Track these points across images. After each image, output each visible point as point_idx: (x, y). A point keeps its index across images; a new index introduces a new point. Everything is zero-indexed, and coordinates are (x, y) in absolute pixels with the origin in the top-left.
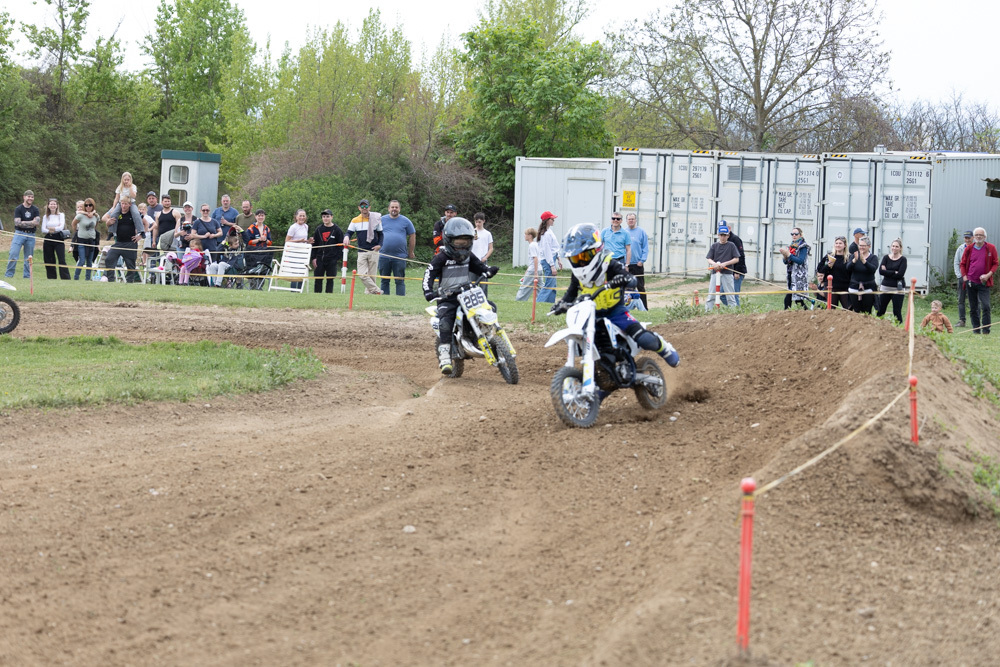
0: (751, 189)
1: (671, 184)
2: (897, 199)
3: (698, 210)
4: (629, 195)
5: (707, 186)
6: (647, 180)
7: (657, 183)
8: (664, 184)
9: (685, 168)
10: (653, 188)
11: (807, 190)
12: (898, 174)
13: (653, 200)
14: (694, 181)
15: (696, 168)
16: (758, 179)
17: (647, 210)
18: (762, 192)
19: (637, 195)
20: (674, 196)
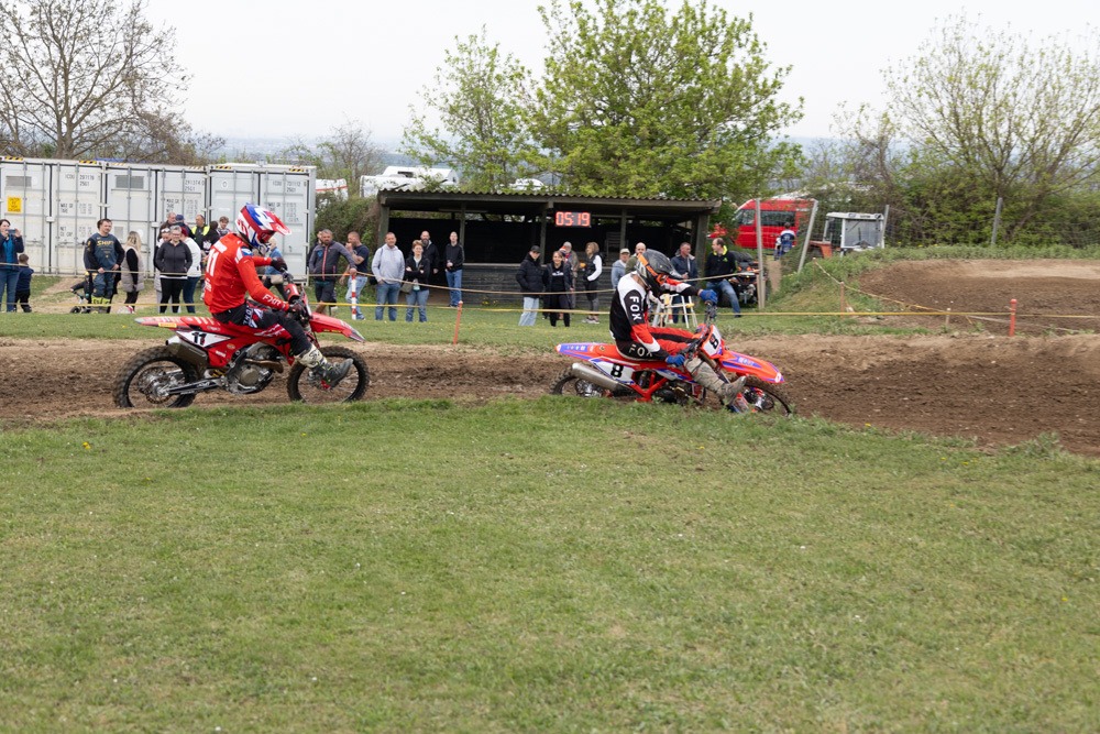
0: (139, 197)
1: (58, 191)
2: (279, 205)
3: (87, 215)
4: (14, 201)
5: (95, 193)
6: (33, 187)
7: (44, 191)
8: (50, 192)
9: (72, 177)
10: (40, 195)
11: (194, 197)
12: (279, 184)
13: (39, 205)
14: (81, 188)
15: (83, 177)
16: (146, 187)
17: (33, 215)
18: (149, 199)
19: (22, 201)
20: (62, 202)
